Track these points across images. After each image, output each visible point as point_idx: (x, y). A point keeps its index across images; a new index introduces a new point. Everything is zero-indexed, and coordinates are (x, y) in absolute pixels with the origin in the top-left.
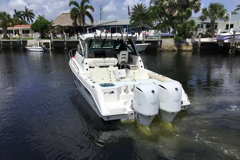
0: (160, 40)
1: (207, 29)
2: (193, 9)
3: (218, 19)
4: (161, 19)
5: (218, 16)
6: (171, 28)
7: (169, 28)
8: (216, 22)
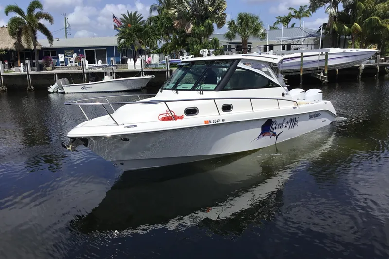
0: (169, 69)
1: (237, 52)
2: (215, 22)
3: (251, 37)
4: (167, 37)
5: (252, 33)
6: (185, 51)
7: (181, 51)
8: (248, 41)
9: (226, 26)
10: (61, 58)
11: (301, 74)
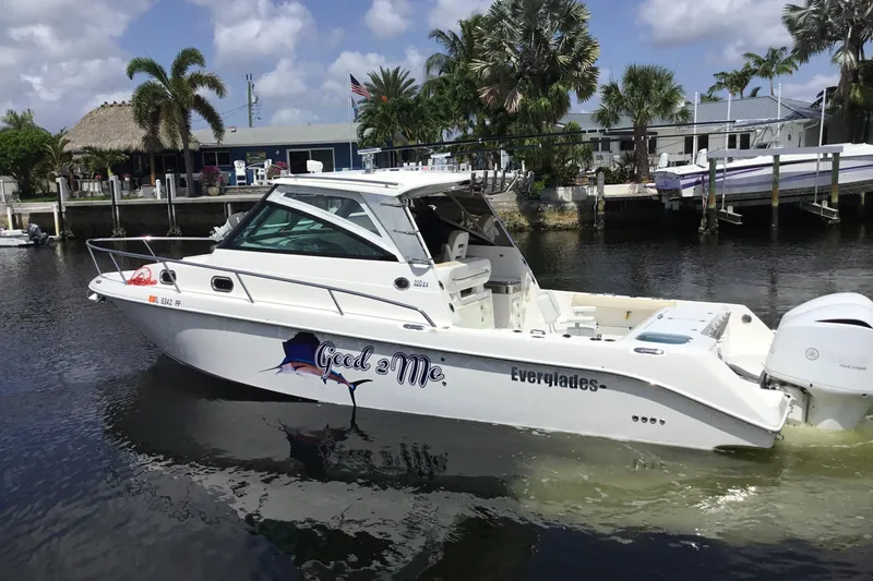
1: (624, 152)
2: (572, 88)
4: (466, 122)
5: (657, 110)
6: (503, 152)
7: (495, 153)
8: (649, 129)
9: (598, 95)
10: (240, 169)
11: (776, 204)
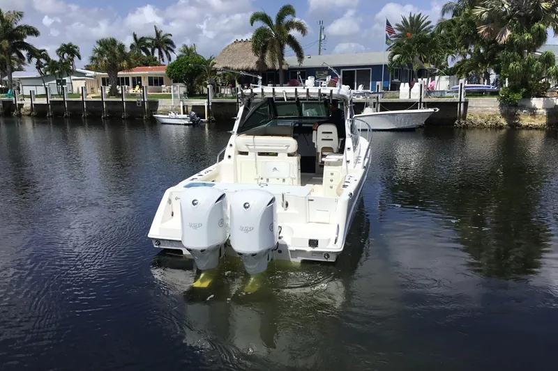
2: (550, 27)
4: (466, 50)
6: (492, 72)
7: (486, 72)
